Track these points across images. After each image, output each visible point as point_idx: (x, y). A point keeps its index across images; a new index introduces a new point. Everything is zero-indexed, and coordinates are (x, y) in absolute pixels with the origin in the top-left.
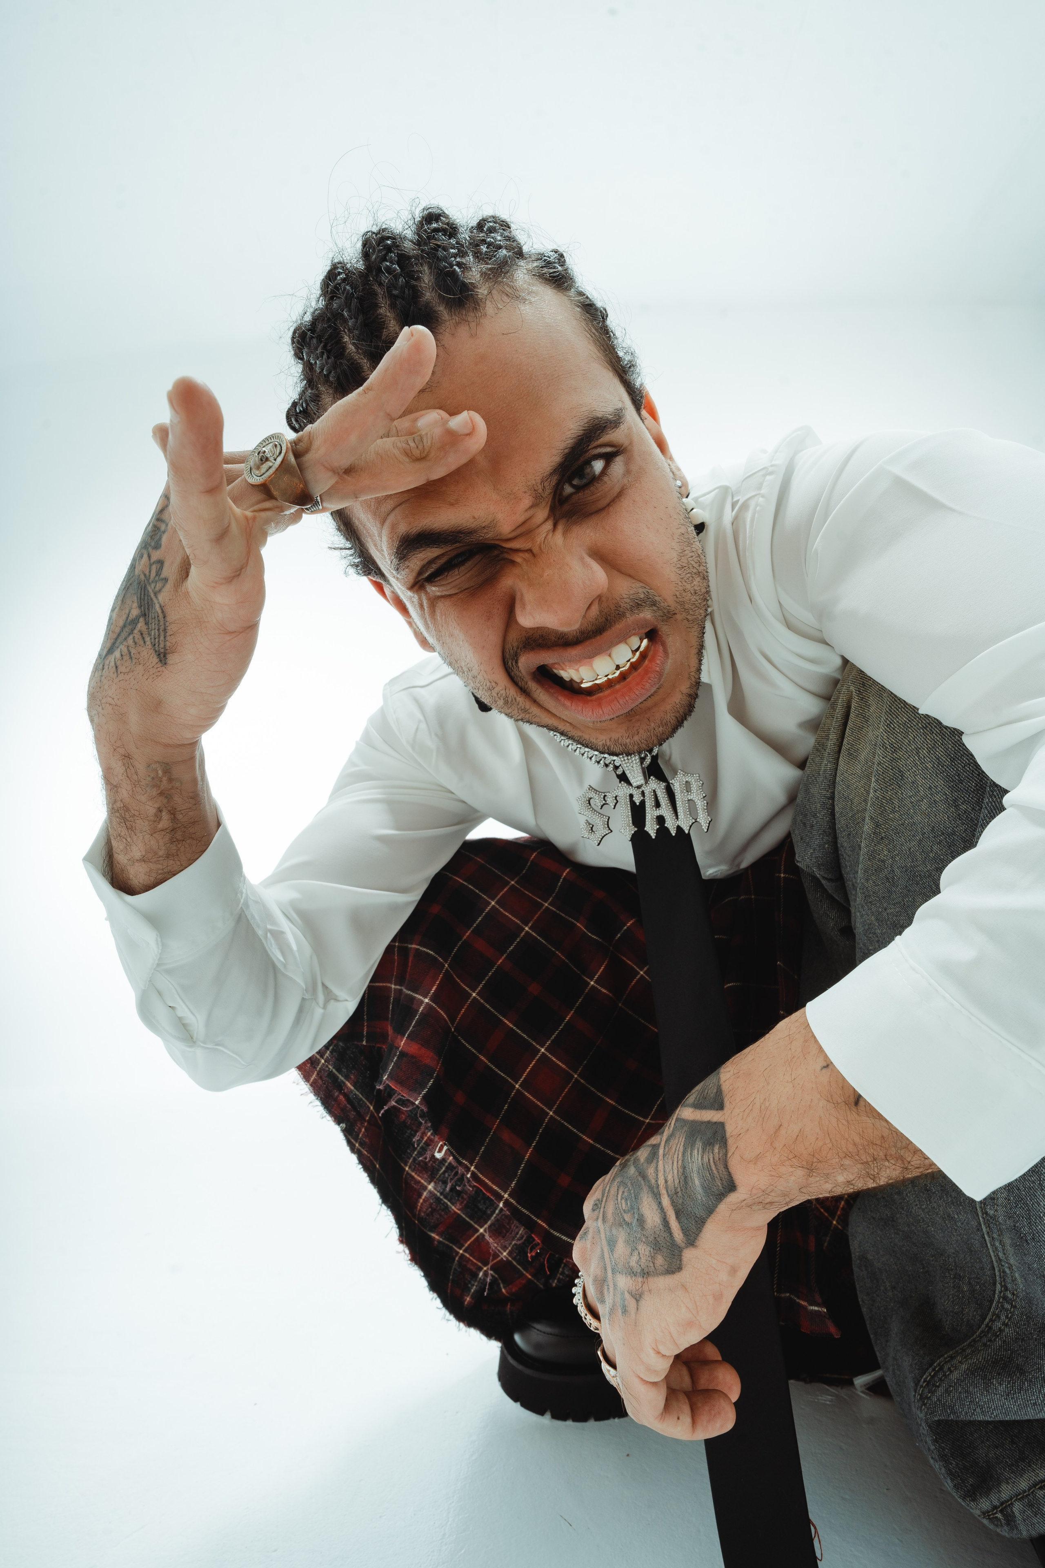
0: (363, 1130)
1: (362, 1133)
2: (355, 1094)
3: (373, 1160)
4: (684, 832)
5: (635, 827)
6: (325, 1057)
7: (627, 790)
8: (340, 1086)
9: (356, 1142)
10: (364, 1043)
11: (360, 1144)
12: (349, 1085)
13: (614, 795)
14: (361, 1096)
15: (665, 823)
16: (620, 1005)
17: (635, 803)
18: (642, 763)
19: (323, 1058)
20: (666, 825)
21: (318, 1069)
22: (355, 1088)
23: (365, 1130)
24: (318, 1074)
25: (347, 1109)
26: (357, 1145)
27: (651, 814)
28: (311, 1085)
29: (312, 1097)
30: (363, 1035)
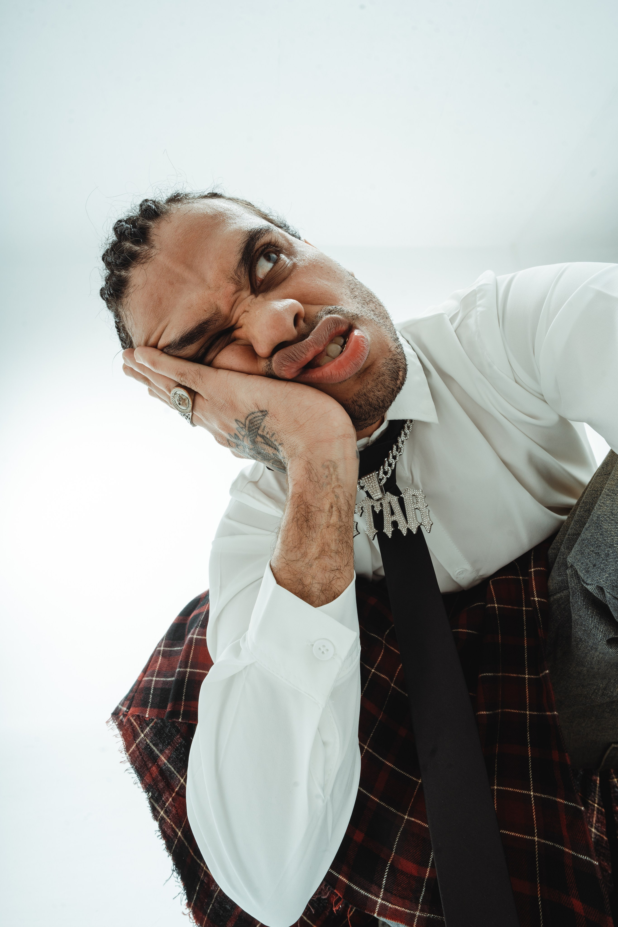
0: (171, 799)
1: (169, 802)
2: (168, 767)
3: (175, 828)
4: (413, 533)
5: (376, 530)
6: (145, 732)
7: (370, 503)
8: (155, 759)
9: (162, 809)
10: (180, 720)
11: (166, 812)
12: (163, 758)
13: (361, 507)
14: (173, 769)
15: (398, 527)
16: (392, 685)
17: (376, 512)
18: (379, 483)
19: (143, 733)
20: (399, 528)
21: (137, 742)
22: (168, 761)
23: (172, 799)
24: (136, 745)
25: (159, 779)
26: (162, 813)
27: (388, 520)
28: (130, 755)
29: (128, 765)
30: (180, 712)
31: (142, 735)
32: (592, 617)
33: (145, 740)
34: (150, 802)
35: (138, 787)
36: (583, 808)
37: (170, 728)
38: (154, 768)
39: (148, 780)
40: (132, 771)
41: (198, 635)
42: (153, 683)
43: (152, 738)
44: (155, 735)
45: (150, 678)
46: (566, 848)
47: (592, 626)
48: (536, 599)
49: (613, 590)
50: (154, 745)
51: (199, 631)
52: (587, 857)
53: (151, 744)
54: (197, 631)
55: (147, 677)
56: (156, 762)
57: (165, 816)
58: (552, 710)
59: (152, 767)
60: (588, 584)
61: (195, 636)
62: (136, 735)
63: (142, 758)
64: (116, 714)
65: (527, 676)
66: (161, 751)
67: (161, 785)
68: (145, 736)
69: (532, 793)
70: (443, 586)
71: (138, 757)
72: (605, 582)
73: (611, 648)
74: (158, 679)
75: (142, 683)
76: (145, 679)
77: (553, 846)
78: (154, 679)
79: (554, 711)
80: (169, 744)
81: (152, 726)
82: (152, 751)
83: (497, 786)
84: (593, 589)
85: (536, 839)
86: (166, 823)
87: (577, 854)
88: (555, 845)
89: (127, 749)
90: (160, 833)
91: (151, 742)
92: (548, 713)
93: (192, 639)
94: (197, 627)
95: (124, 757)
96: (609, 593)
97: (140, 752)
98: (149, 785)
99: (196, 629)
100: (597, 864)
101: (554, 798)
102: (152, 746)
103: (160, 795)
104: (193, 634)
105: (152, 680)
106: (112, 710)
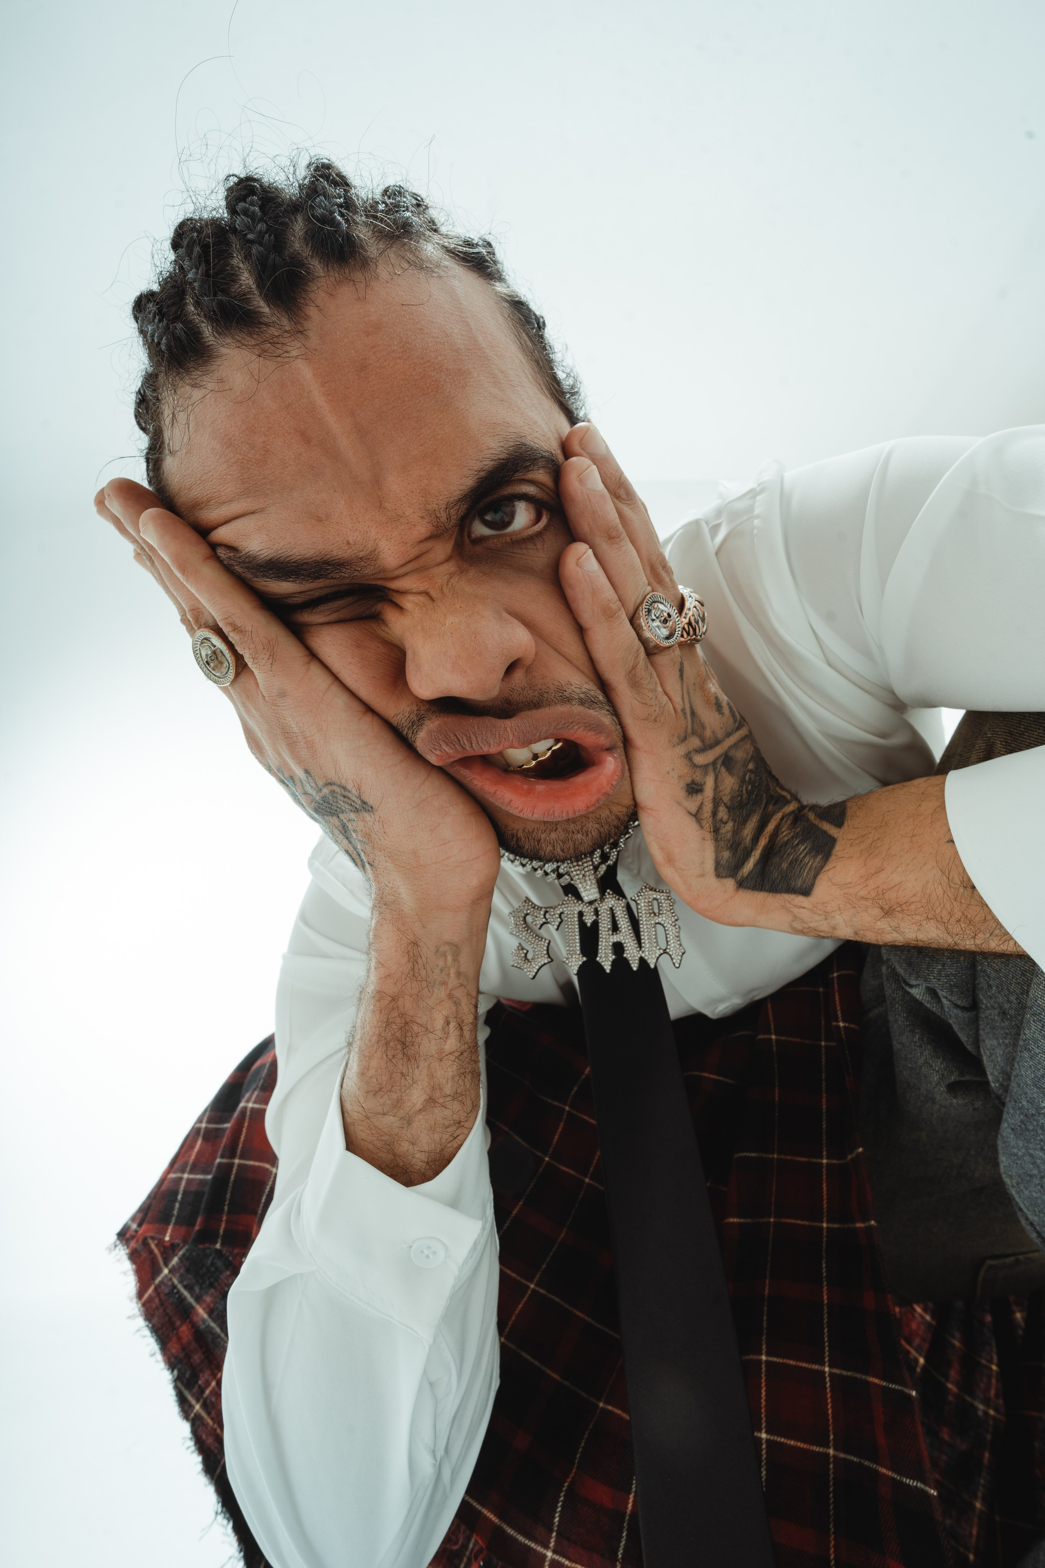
0: (213, 1383)
1: (211, 1388)
4: (649, 966)
7: (576, 907)
8: (186, 1312)
11: (205, 1406)
12: (201, 1311)
13: (559, 912)
14: (218, 1330)
15: (624, 953)
16: (587, 1181)
17: (586, 924)
18: (595, 872)
19: (167, 1267)
21: (156, 1282)
22: (210, 1316)
25: (192, 1347)
26: (198, 1407)
27: (606, 940)
31: (166, 1271)
32: (921, 1046)
33: (171, 1279)
34: (176, 1388)
35: (157, 1361)
36: (914, 1393)
37: (214, 1259)
38: (184, 1328)
39: (174, 1349)
40: (147, 1332)
41: (255, 1102)
42: (183, 1183)
43: (181, 1276)
44: (188, 1271)
45: (179, 1175)
46: (882, 1466)
47: (921, 1061)
48: (841, 1024)
49: (952, 992)
50: (185, 1287)
51: (258, 1096)
52: (917, 1483)
53: (180, 1287)
54: (255, 1096)
55: (175, 1172)
56: (188, 1317)
57: (203, 1414)
58: (865, 1219)
59: (181, 1326)
60: (911, 986)
61: (250, 1105)
62: (157, 1271)
63: (164, 1310)
64: (124, 1235)
65: (825, 1161)
66: (198, 1299)
67: (197, 1358)
68: (170, 1271)
69: (827, 1369)
70: (675, 1010)
71: (157, 1308)
72: (938, 979)
73: (955, 1097)
74: (192, 1176)
75: (166, 1182)
76: (172, 1176)
77: (860, 1463)
78: (186, 1176)
79: (869, 1220)
80: (211, 1285)
81: (184, 1255)
82: (182, 1299)
83: (767, 1355)
84: (922, 994)
85: (831, 1452)
86: (205, 1425)
87: (900, 1478)
88: (862, 1461)
89: (140, 1294)
90: (191, 1443)
91: (181, 1282)
92: (859, 1225)
93: (245, 1108)
94: (255, 1089)
95: (134, 1308)
96: (946, 998)
97: (160, 1300)
98: (176, 1358)
99: (253, 1093)
100: (935, 1494)
101: (863, 1377)
102: (183, 1290)
103: (195, 1376)
104: (248, 1101)
105: (181, 1179)
106: (118, 1228)
